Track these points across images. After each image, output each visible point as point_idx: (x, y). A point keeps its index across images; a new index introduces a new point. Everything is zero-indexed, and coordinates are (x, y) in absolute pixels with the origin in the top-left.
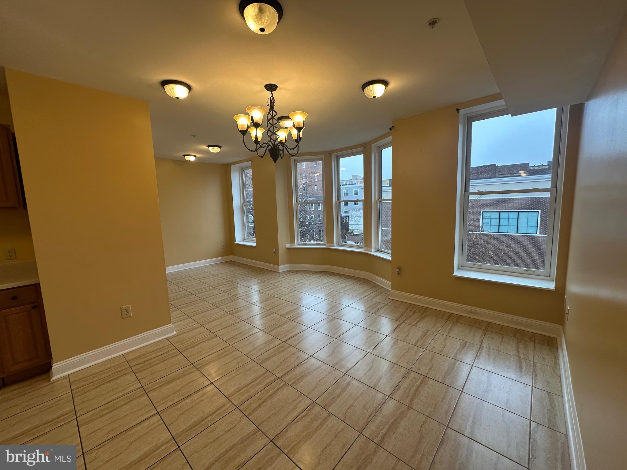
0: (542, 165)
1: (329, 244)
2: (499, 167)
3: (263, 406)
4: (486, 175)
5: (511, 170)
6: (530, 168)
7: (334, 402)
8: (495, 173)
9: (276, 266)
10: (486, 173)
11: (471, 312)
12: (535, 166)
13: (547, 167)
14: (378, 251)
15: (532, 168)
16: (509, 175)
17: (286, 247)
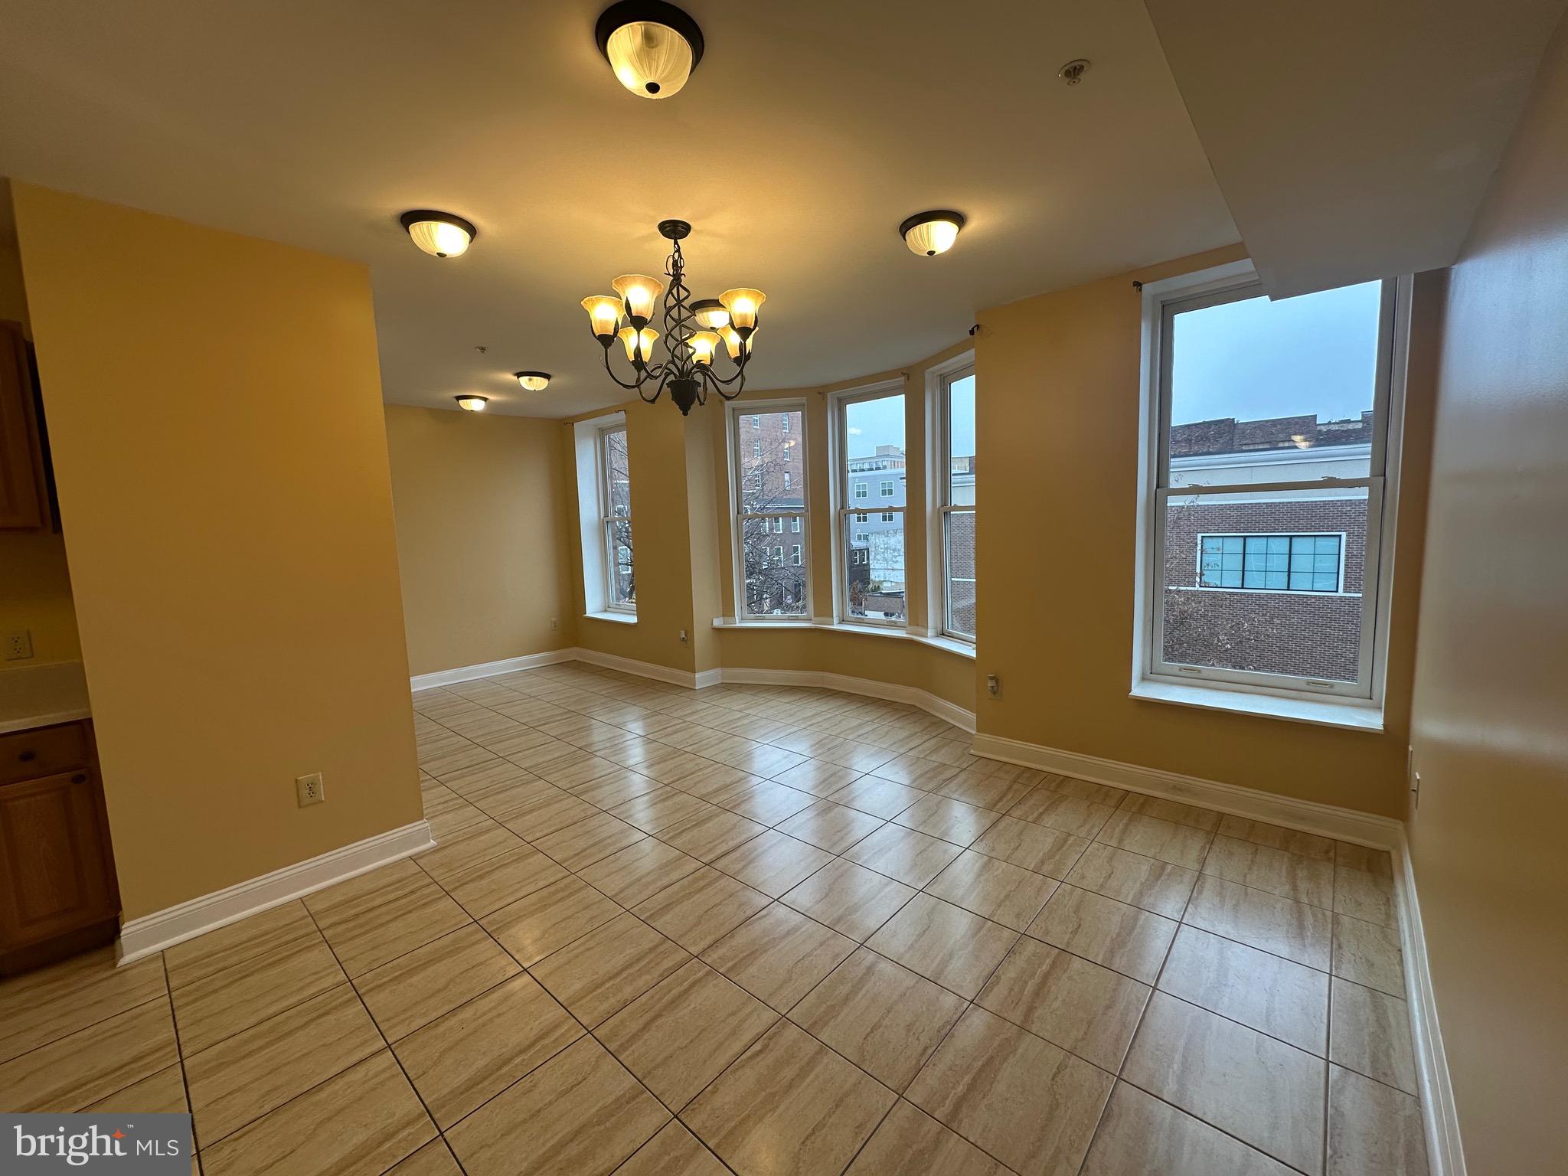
0: (1348, 421)
1: (820, 619)
2: (1243, 426)
3: (654, 1028)
4: (1209, 446)
5: (1272, 434)
6: (1319, 428)
7: (833, 1017)
8: (1232, 439)
9: (688, 674)
10: (1208, 439)
11: (1176, 789)
12: (1329, 423)
13: (1360, 426)
14: (943, 634)
15: (1324, 429)
16: (1267, 446)
17: (712, 624)
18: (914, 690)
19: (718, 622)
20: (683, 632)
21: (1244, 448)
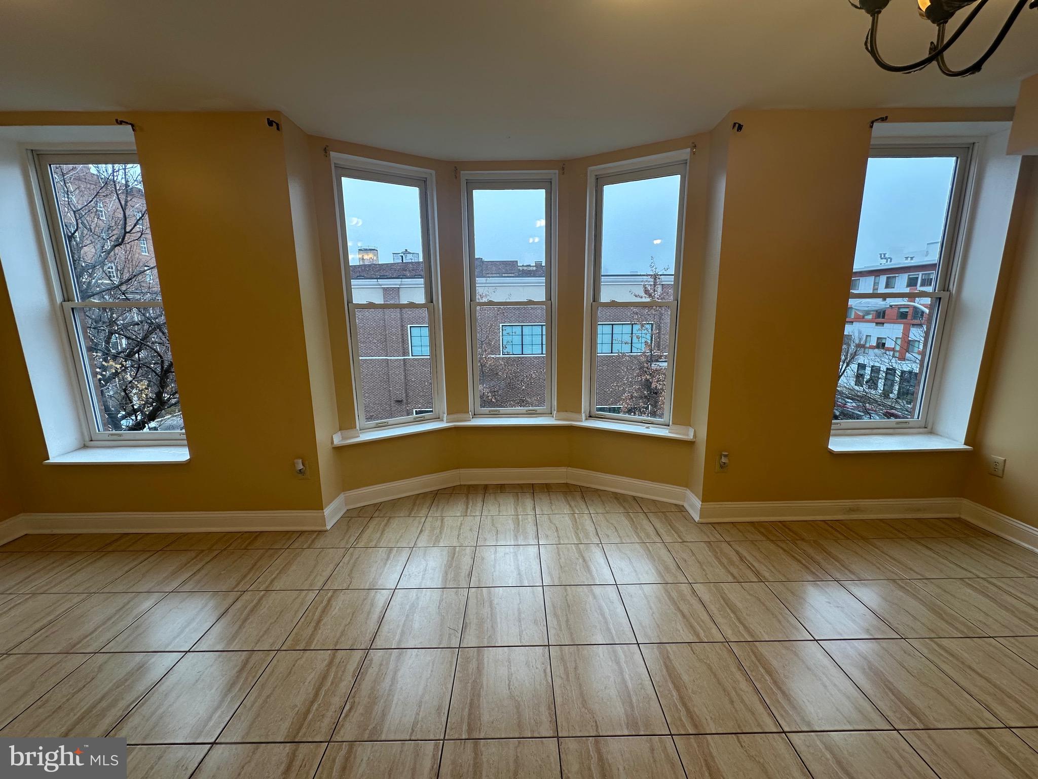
0: (530, 266)
1: (455, 416)
5: (500, 269)
6: (519, 268)
8: (482, 270)
12: (523, 266)
13: (535, 268)
14: (590, 417)
15: (521, 268)
16: (498, 275)
17: (332, 442)
18: (563, 470)
19: (338, 440)
20: (300, 461)
21: (504, 275)
